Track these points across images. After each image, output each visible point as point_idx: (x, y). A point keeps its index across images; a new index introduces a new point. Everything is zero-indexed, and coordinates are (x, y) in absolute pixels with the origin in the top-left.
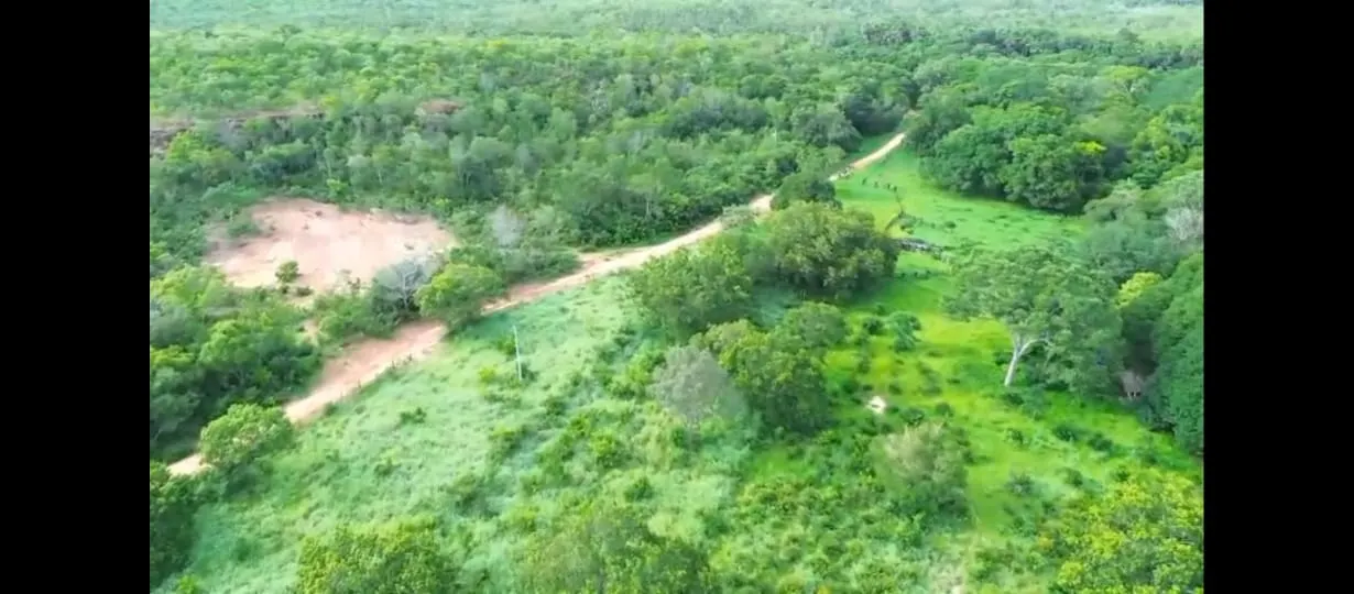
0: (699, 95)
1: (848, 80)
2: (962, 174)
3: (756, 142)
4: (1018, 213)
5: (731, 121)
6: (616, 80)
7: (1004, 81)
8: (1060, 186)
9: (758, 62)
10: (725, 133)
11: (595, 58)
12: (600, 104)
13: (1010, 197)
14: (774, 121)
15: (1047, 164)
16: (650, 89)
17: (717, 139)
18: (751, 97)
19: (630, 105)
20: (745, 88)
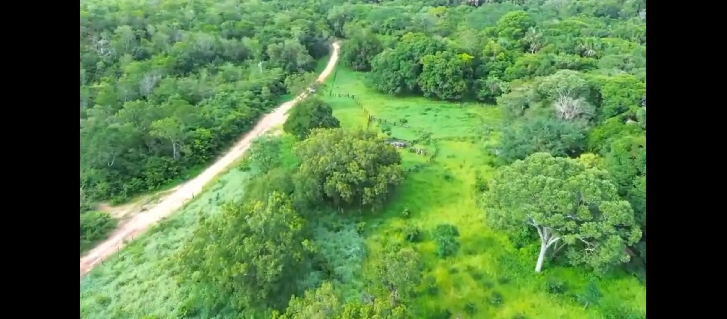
0: (191, 38)
1: (295, 22)
2: (394, 82)
3: (247, 72)
4: (435, 105)
5: (221, 56)
6: (116, 31)
7: (385, 18)
8: (458, 85)
9: (227, 12)
10: (220, 67)
11: (93, 15)
12: (106, 52)
13: (426, 94)
14: (255, 55)
15: (449, 71)
16: (148, 36)
17: (215, 72)
18: (230, 37)
19: (133, 50)
20: (225, 31)
